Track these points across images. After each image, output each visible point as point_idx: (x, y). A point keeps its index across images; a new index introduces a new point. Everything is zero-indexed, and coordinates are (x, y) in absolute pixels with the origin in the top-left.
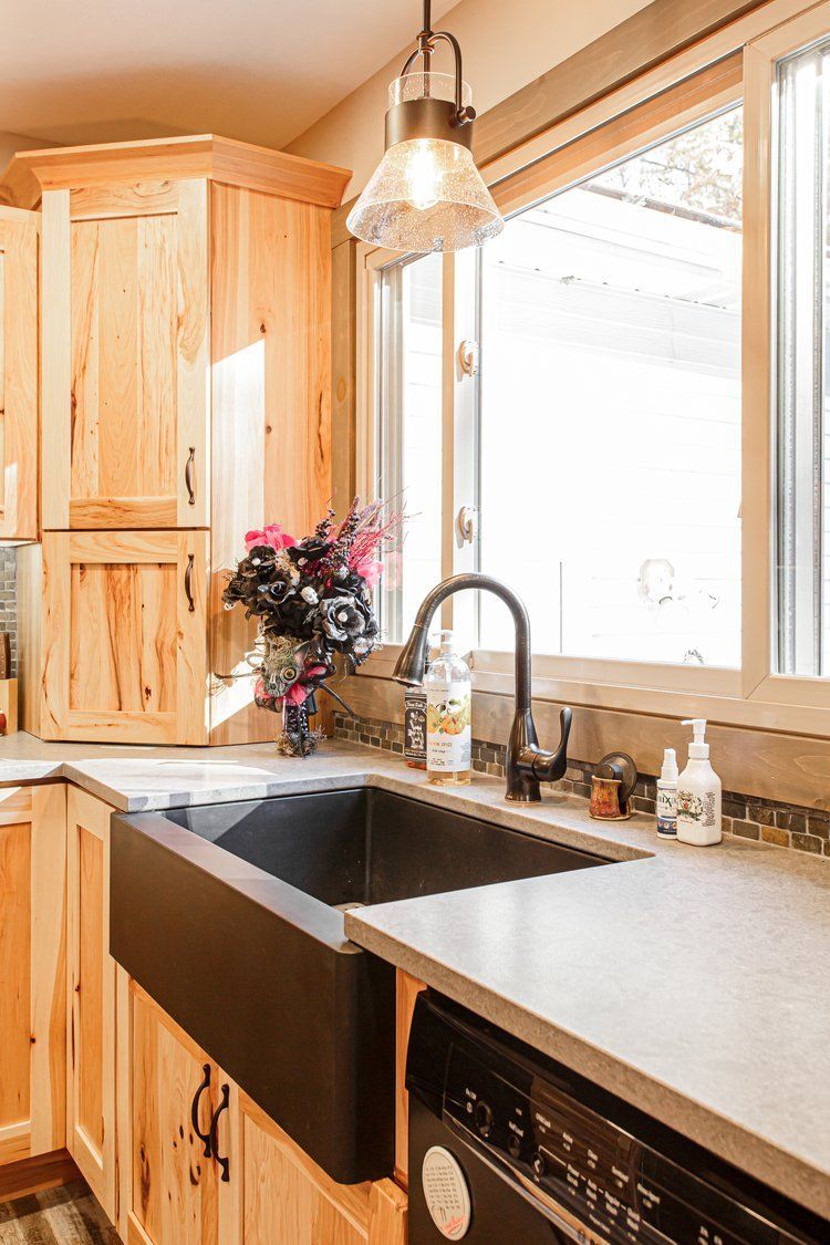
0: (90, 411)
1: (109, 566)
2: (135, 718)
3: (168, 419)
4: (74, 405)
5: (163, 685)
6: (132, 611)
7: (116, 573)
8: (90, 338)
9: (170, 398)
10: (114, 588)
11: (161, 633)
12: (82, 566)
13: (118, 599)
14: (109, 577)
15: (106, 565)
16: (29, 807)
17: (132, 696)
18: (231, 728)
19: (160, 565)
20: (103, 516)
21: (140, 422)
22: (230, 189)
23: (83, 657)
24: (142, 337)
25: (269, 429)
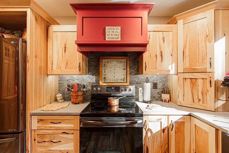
0: (187, 53)
1: (191, 79)
2: (197, 104)
3: (204, 53)
4: (184, 53)
5: (203, 99)
6: (196, 86)
7: (193, 80)
8: (187, 42)
9: (205, 50)
10: (192, 82)
11: (203, 90)
12: (185, 79)
13: (193, 84)
14: (191, 80)
15: (190, 78)
16: (184, 119)
17: (196, 100)
18: (219, 108)
19: (202, 79)
20: (190, 70)
21: (198, 55)
22: (218, 11)
23: (186, 93)
24: (198, 40)
25: (226, 53)
